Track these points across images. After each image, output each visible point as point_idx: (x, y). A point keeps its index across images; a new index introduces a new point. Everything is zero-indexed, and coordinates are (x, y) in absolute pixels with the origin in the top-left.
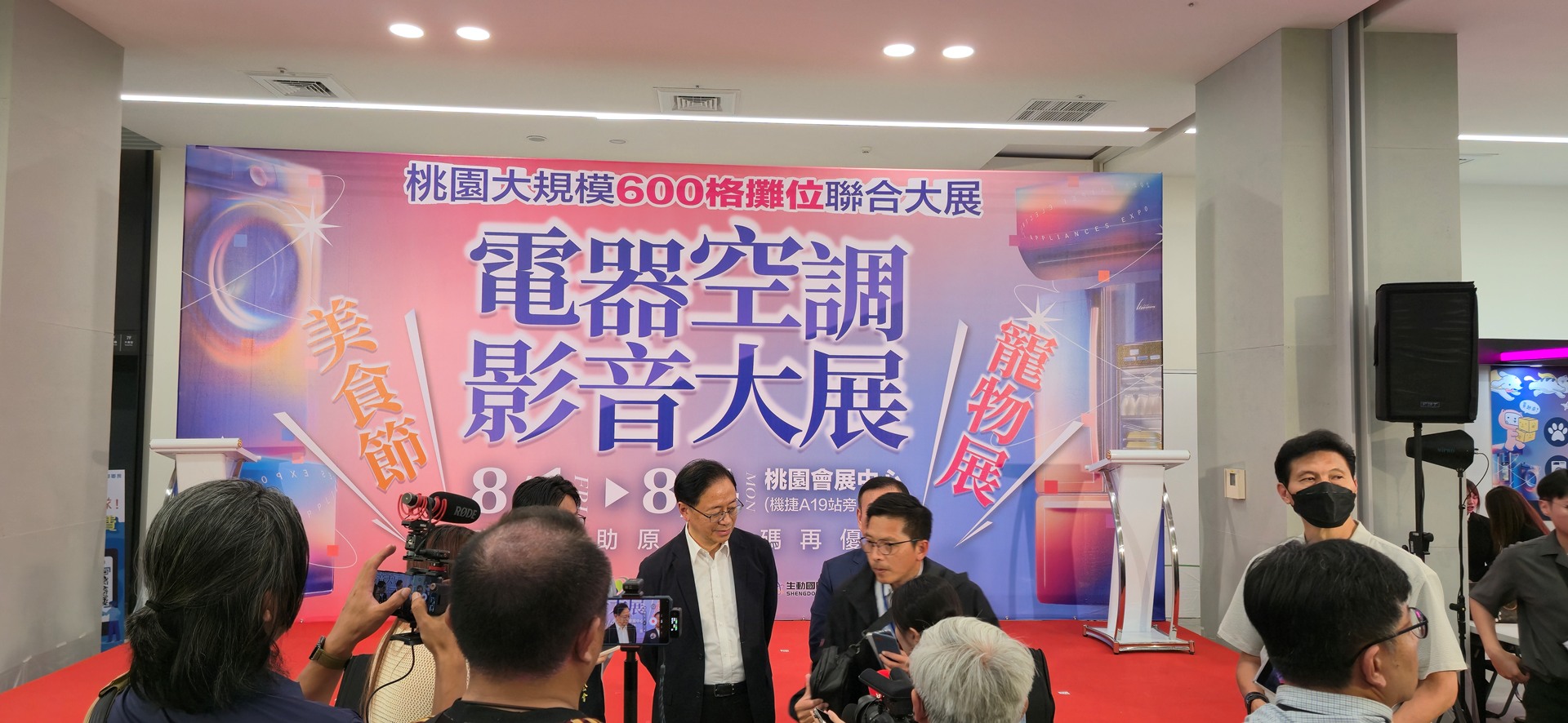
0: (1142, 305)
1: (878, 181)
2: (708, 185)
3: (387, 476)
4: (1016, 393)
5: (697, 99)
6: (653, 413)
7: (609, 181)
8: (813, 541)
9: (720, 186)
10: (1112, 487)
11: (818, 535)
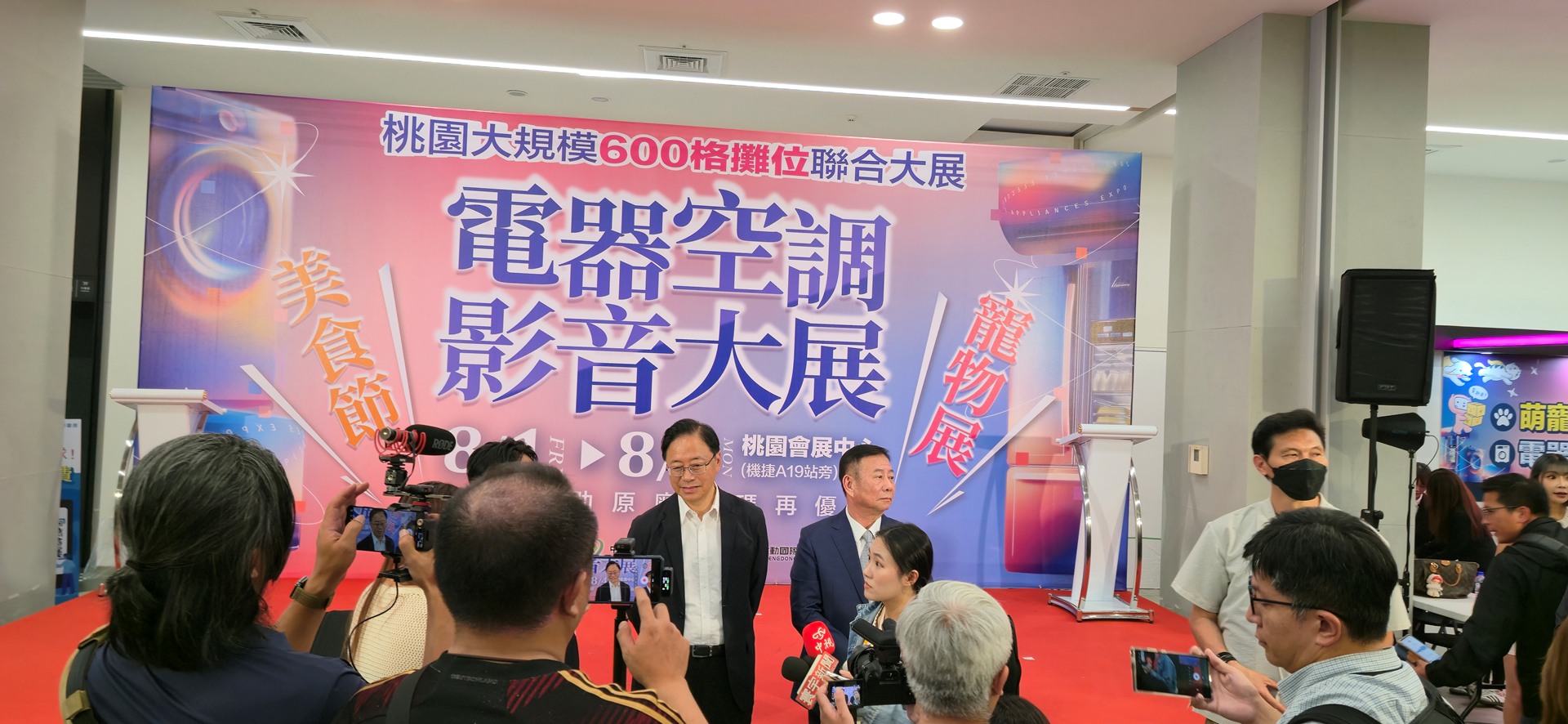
0: (1117, 282)
1: (863, 150)
2: (693, 147)
3: (357, 433)
4: (991, 366)
5: (683, 60)
6: (632, 376)
7: (592, 139)
8: (789, 507)
9: (706, 149)
10: (1082, 460)
11: (793, 501)
